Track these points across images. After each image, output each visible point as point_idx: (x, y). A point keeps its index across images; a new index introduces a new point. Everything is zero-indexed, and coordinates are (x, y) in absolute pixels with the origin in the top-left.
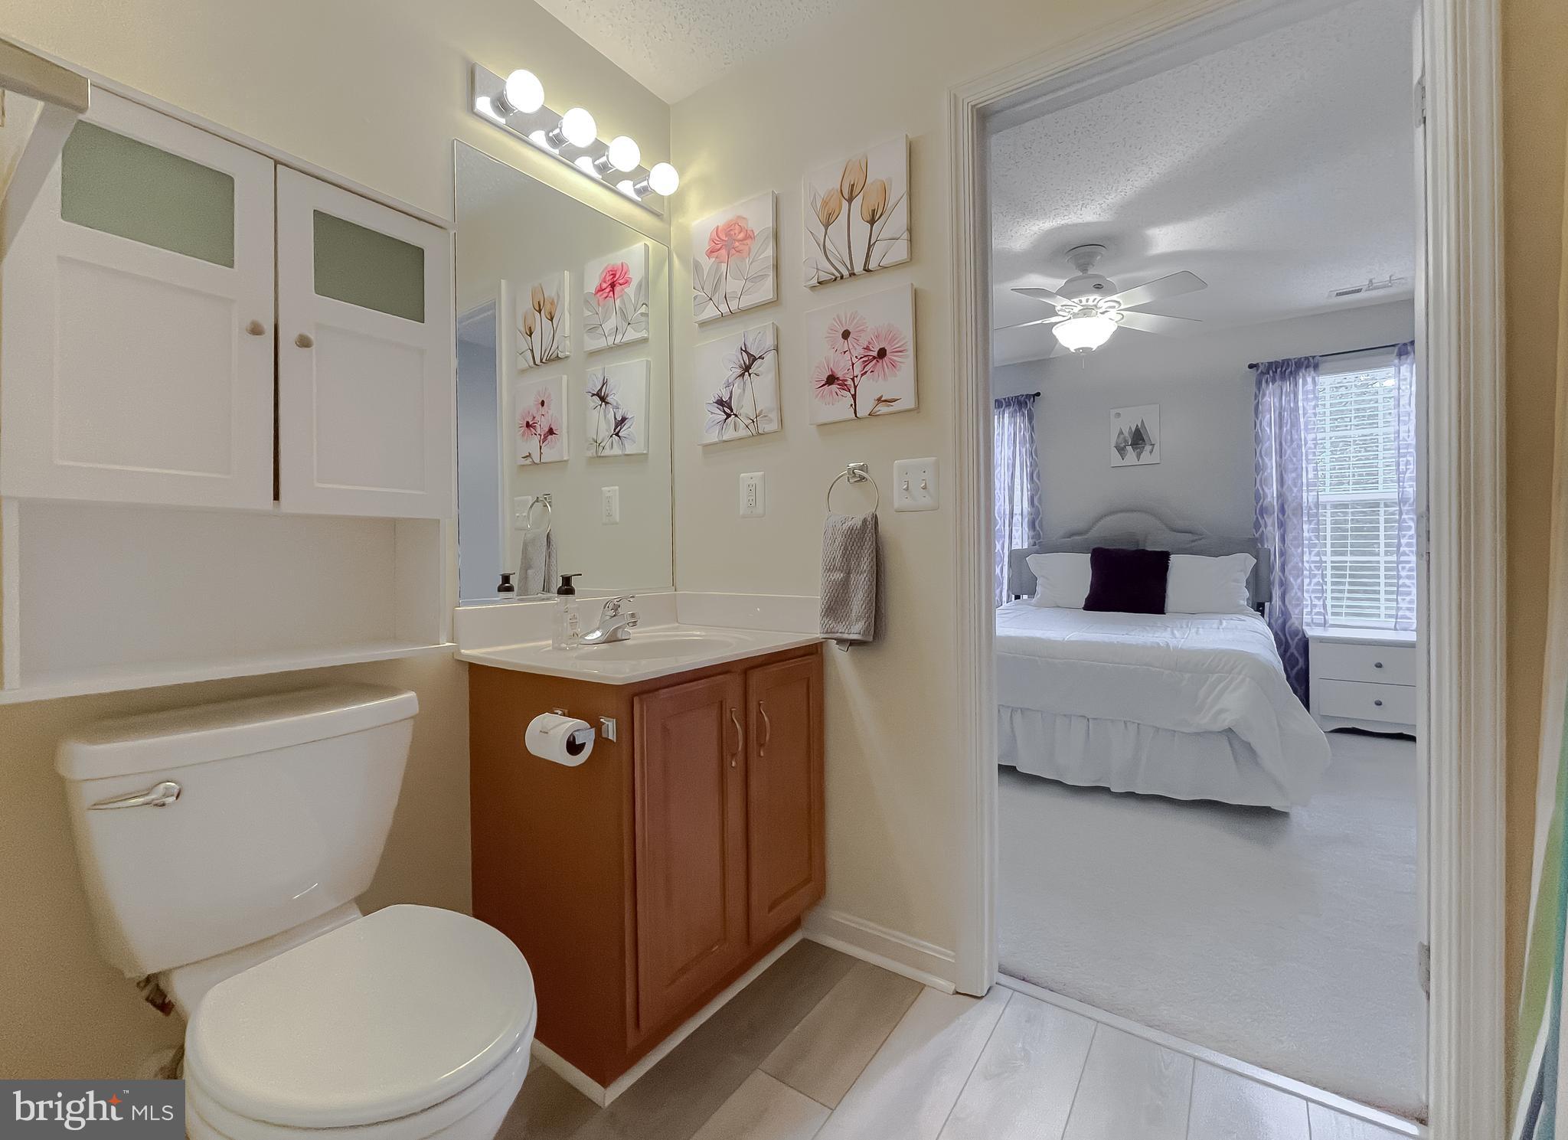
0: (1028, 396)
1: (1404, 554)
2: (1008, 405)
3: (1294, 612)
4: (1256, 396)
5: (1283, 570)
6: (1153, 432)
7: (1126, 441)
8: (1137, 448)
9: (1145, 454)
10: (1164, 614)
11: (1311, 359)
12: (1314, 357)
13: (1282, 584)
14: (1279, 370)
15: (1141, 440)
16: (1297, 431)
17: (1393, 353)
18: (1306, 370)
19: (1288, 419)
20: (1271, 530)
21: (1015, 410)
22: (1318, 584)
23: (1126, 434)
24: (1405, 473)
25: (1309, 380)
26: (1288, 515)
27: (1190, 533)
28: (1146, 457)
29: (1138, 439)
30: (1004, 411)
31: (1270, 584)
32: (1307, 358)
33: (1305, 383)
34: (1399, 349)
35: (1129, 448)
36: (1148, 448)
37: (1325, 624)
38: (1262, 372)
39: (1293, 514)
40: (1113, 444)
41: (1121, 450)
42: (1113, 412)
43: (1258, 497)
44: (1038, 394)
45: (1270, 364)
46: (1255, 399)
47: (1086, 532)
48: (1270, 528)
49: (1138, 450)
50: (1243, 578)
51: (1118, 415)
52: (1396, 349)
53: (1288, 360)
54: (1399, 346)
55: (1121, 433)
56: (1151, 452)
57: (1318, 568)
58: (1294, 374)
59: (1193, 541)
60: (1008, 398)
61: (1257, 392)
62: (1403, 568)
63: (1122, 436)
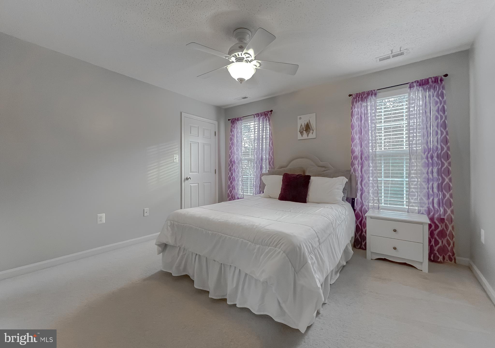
0: (268, 112)
1: (413, 177)
2: (262, 115)
3: (365, 203)
4: (352, 108)
5: (361, 185)
6: (313, 124)
7: (303, 129)
8: (307, 132)
9: (310, 134)
10: (306, 203)
11: (373, 91)
12: (374, 90)
13: (362, 190)
14: (360, 97)
15: (309, 128)
16: (367, 123)
17: (407, 87)
18: (371, 96)
19: (363, 118)
20: (357, 167)
21: (264, 117)
22: (376, 190)
23: (303, 126)
24: (412, 141)
25: (372, 100)
26: (363, 160)
27: (324, 167)
28: (311, 136)
29: (308, 128)
30: (260, 118)
31: (357, 190)
32: (371, 91)
33: (371, 102)
34: (410, 85)
35: (304, 132)
36: (311, 131)
37: (379, 208)
38: (354, 98)
39: (365, 159)
40: (298, 130)
41: (301, 133)
42: (299, 117)
43: (353, 152)
44: (271, 111)
45: (357, 94)
46: (351, 110)
47: (287, 166)
48: (356, 166)
49: (308, 133)
50: (342, 187)
51: (300, 118)
52: (408, 85)
53: (364, 92)
54: (409, 84)
55: (301, 125)
56: (312, 133)
57: (376, 183)
58: (366, 98)
59: (324, 171)
60: (261, 113)
61: (352, 106)
62: (412, 184)
63: (302, 127)
